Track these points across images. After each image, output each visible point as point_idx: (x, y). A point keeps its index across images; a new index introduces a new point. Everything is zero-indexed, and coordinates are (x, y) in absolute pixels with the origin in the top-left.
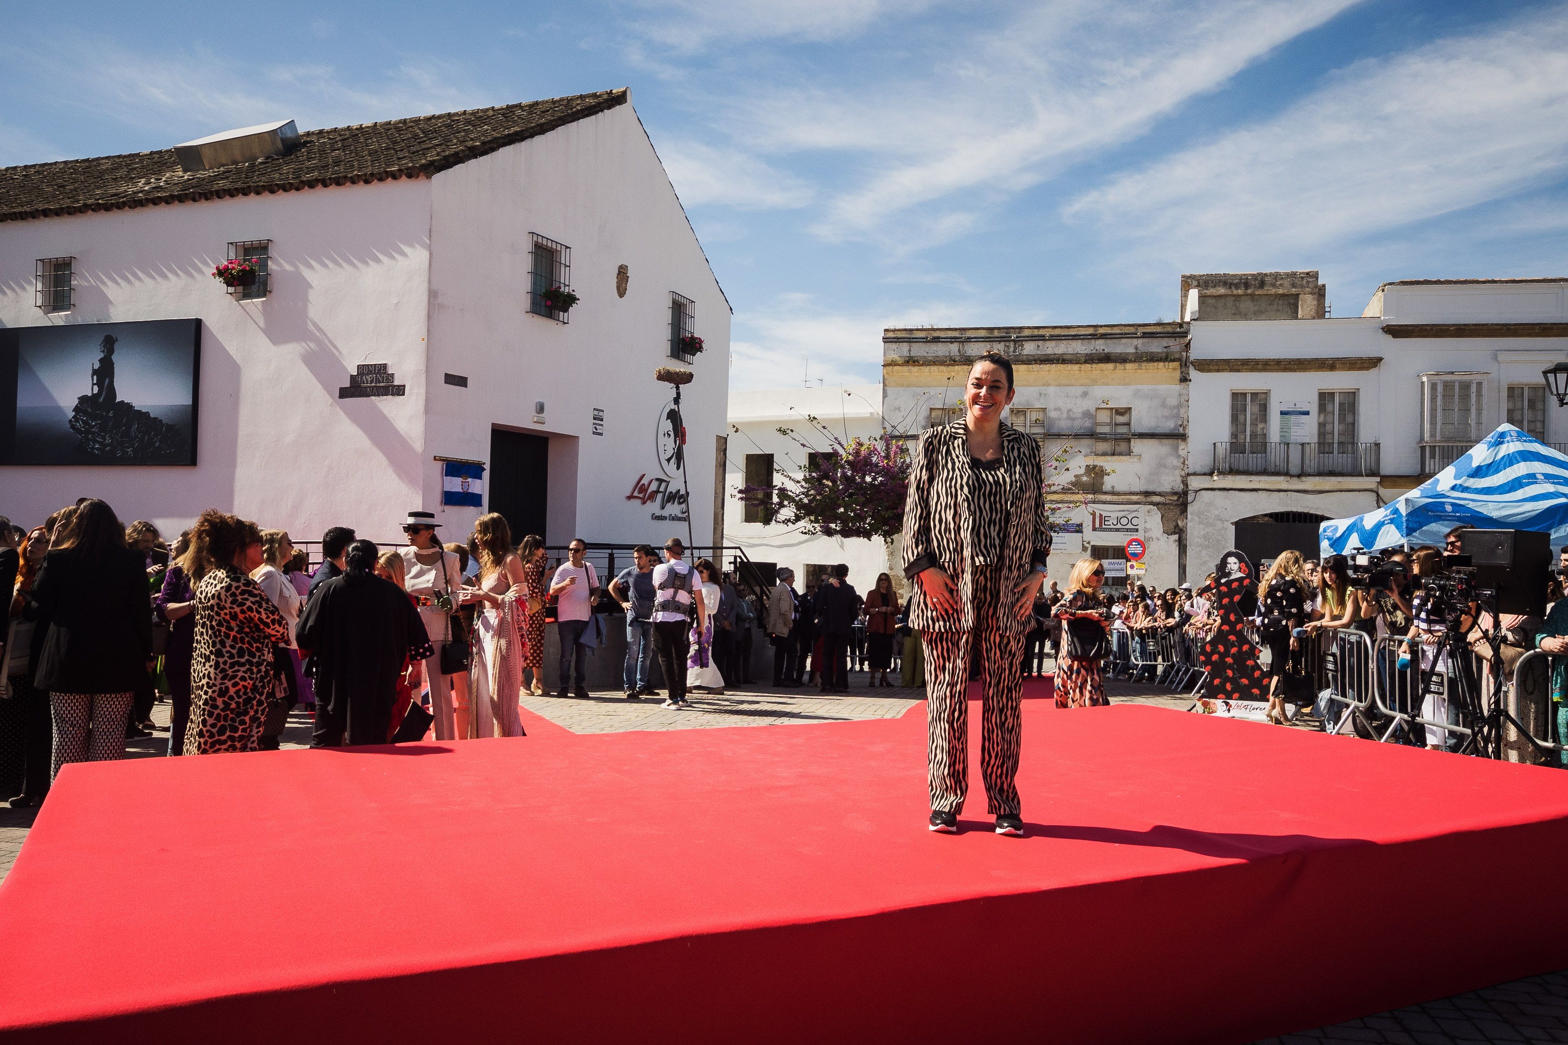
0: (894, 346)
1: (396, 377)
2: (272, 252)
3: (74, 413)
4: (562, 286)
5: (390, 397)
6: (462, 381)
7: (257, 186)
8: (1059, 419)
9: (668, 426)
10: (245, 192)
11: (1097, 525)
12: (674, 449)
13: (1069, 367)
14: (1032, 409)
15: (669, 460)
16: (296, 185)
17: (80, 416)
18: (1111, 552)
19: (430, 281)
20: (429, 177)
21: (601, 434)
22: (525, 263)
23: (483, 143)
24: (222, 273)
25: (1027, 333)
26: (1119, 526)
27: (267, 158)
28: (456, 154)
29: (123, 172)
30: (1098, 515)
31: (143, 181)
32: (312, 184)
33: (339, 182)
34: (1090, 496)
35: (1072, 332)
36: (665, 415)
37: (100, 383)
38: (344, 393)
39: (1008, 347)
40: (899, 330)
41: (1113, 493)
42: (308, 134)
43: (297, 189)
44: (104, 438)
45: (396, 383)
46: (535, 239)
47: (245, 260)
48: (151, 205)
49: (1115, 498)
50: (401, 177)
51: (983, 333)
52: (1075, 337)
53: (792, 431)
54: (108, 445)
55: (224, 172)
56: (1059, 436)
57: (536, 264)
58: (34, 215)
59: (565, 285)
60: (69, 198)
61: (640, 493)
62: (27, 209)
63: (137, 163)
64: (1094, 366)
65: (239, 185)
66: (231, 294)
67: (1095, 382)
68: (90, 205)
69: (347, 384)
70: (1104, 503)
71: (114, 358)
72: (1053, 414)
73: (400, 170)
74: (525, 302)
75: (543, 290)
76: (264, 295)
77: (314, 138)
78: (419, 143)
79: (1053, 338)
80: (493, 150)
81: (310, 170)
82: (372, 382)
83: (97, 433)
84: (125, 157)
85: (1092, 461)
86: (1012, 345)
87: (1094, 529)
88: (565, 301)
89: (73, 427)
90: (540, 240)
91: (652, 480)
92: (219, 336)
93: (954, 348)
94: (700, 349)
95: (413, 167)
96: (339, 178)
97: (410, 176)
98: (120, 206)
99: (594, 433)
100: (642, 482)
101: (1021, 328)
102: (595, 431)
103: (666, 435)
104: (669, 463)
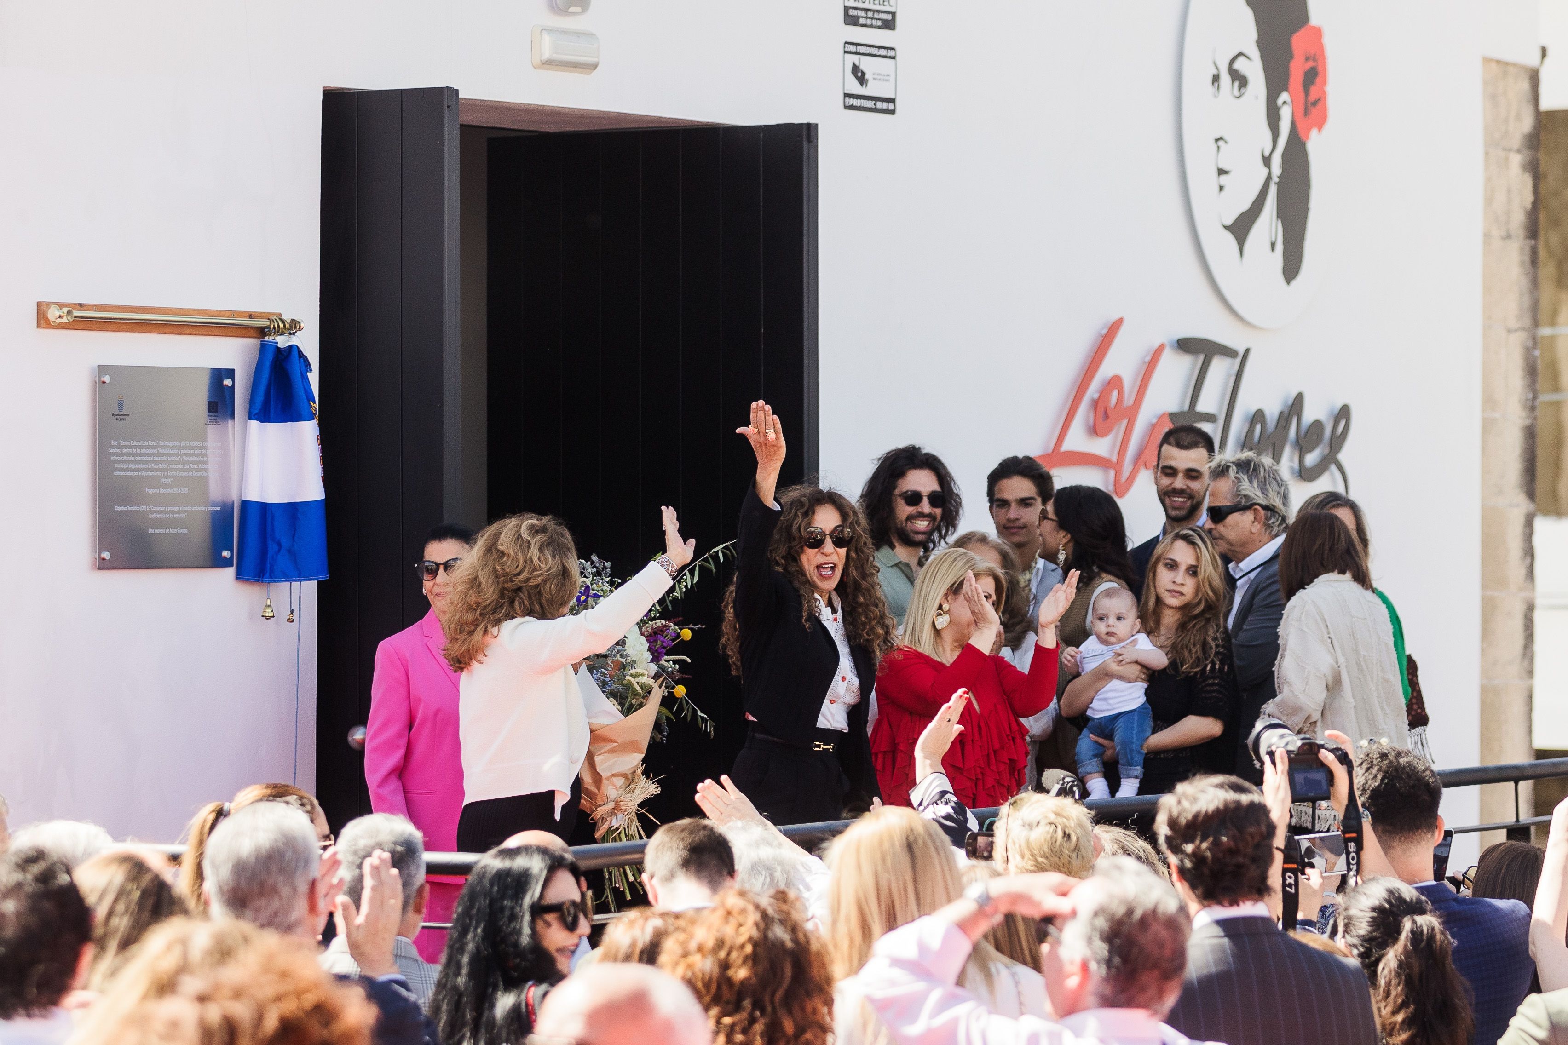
12: (1267, 161)
15: (1240, 226)
61: (1095, 431)
91: (1161, 348)
100: (1106, 370)
102: (855, 88)
103: (1225, 78)
104: (1241, 242)
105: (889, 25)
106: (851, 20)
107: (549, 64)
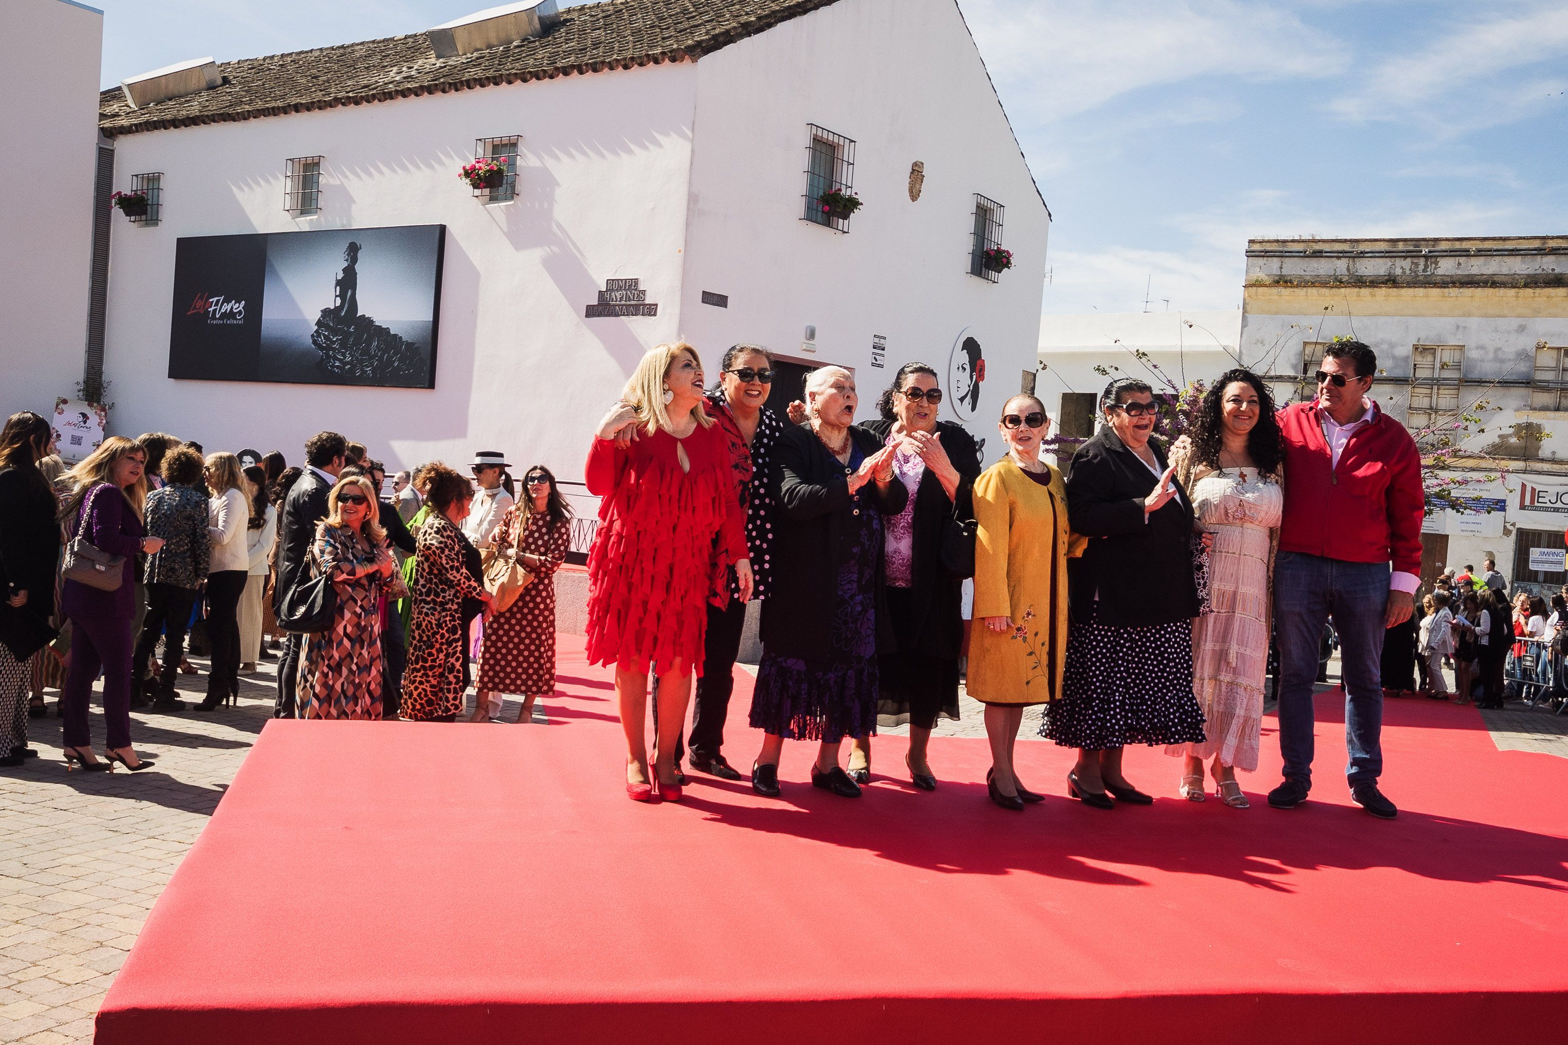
0: (1261, 261)
1: (647, 293)
2: (522, 148)
3: (316, 327)
4: (843, 188)
5: (639, 318)
6: (720, 301)
7: (509, 75)
8: (1482, 361)
9: (963, 357)
10: (496, 81)
11: (1527, 502)
12: (969, 386)
13: (1502, 291)
14: (1443, 347)
15: (962, 400)
16: (550, 72)
17: (322, 331)
18: (1544, 538)
19: (690, 183)
20: (694, 61)
21: (881, 366)
22: (801, 160)
23: (759, 18)
24: (468, 173)
25: (1443, 246)
26: (1559, 505)
27: (523, 41)
28: (728, 31)
29: (375, 60)
30: (1529, 489)
31: (395, 69)
32: (566, 71)
33: (595, 68)
34: (1520, 465)
35: (1509, 245)
36: (960, 345)
37: (342, 296)
38: (591, 312)
39: (1417, 265)
40: (1269, 241)
41: (1554, 461)
42: (569, 11)
43: (551, 77)
44: (344, 355)
45: (648, 301)
46: (814, 131)
47: (493, 159)
48: (400, 98)
49: (1556, 468)
50: (663, 60)
51: (1383, 247)
52: (1514, 252)
53: (1117, 369)
54: (348, 363)
55: (477, 58)
56: (1480, 382)
57: (814, 161)
58: (285, 110)
59: (847, 187)
60: (321, 91)
62: (280, 104)
63: (391, 49)
64: (1538, 291)
65: (491, 73)
66: (477, 197)
67: (1537, 313)
68: (341, 99)
69: (595, 302)
70: (1540, 473)
71: (357, 267)
72: (1474, 354)
73: (663, 53)
74: (799, 206)
75: (821, 193)
76: (512, 198)
77: (575, 15)
78: (688, 19)
79: (1480, 253)
80: (770, 26)
81: (568, 53)
82: (621, 299)
83: (337, 349)
84: (379, 42)
85: (1524, 418)
86: (1422, 261)
87: (1523, 507)
88: (845, 206)
89: (315, 342)
90: (820, 133)
92: (463, 244)
93: (1341, 266)
94: (1007, 264)
95: (678, 49)
96: (596, 63)
97: (673, 60)
98: (369, 99)
99: (873, 364)
101: (1436, 240)
102: (874, 361)
103: (961, 368)
104: (962, 403)
105: (883, 349)
106: (874, 348)
107: (804, 350)
